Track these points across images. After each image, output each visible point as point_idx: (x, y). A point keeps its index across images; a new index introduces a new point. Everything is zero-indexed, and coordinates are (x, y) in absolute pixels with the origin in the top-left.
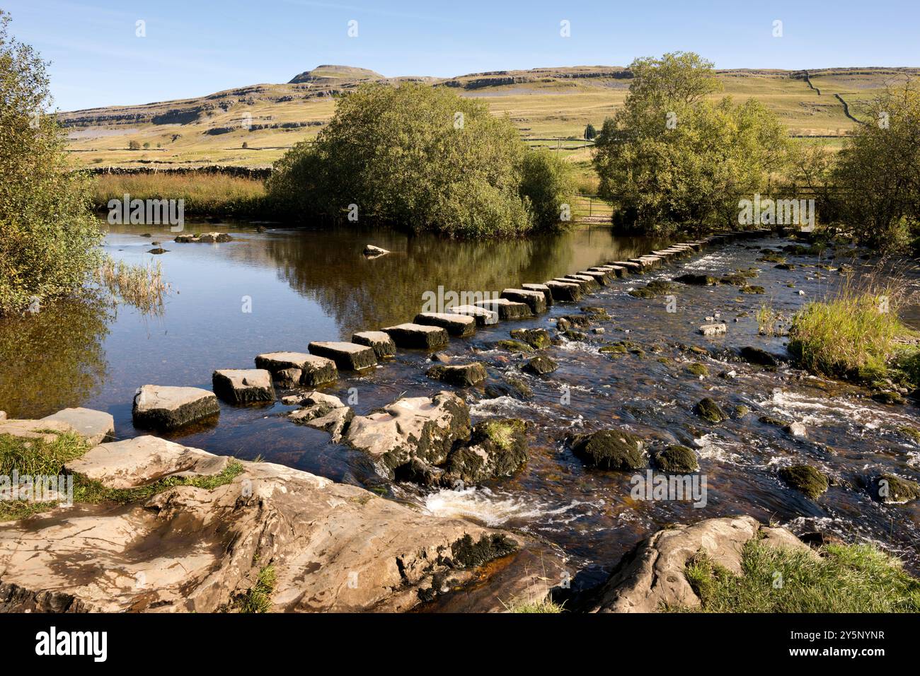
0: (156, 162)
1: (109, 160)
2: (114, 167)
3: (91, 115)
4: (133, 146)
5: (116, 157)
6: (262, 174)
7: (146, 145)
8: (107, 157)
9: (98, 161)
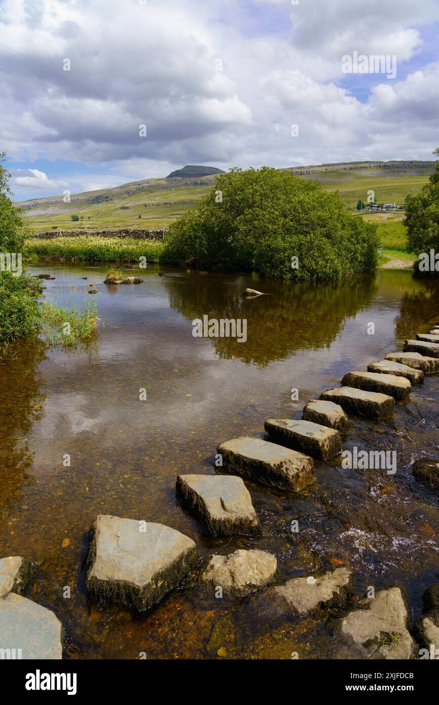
0: (88, 228)
1: (61, 227)
2: (63, 231)
3: (51, 200)
4: (75, 219)
5: (65, 225)
6: (159, 235)
7: (82, 218)
8: (60, 225)
9: (55, 228)
